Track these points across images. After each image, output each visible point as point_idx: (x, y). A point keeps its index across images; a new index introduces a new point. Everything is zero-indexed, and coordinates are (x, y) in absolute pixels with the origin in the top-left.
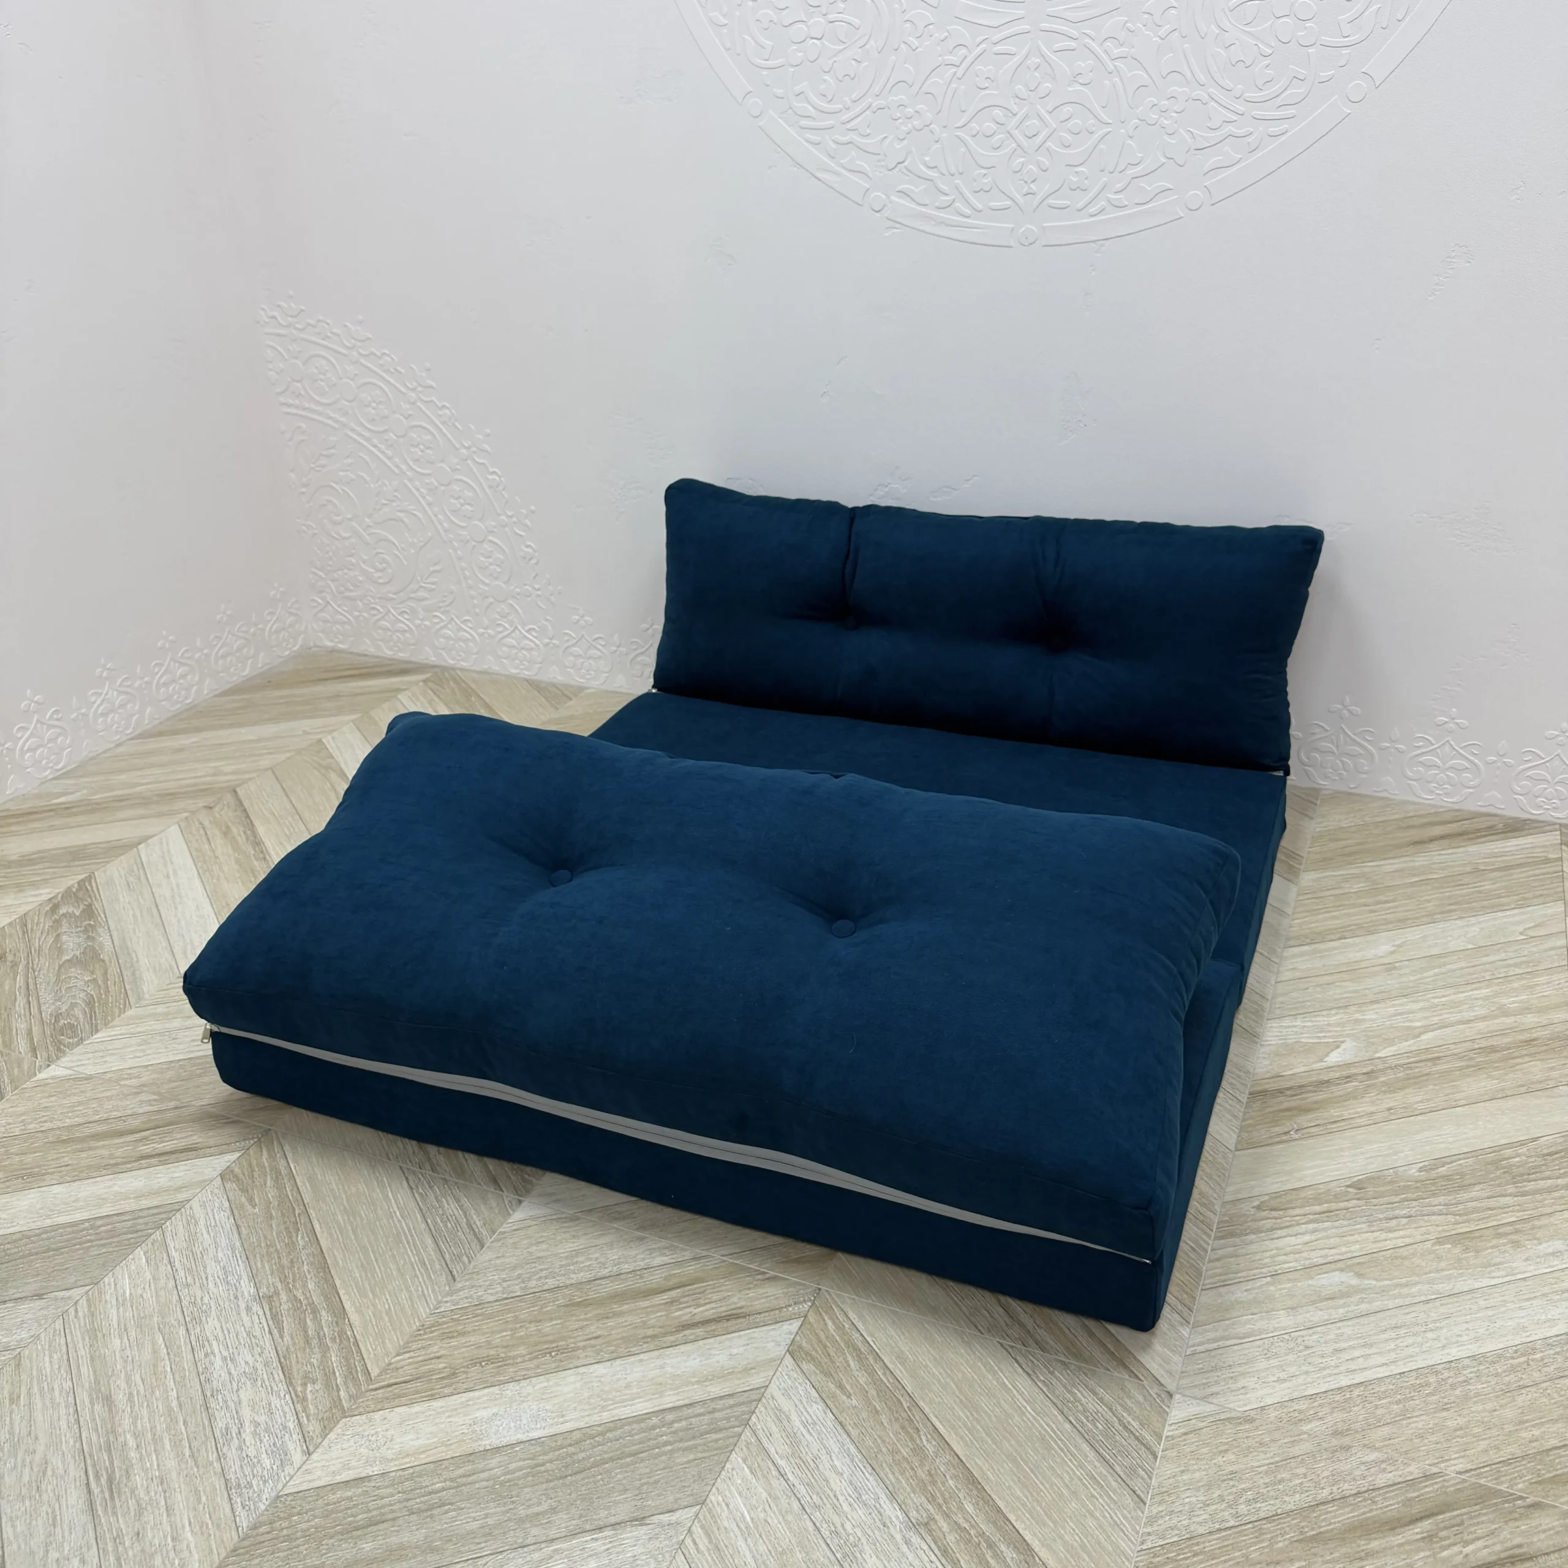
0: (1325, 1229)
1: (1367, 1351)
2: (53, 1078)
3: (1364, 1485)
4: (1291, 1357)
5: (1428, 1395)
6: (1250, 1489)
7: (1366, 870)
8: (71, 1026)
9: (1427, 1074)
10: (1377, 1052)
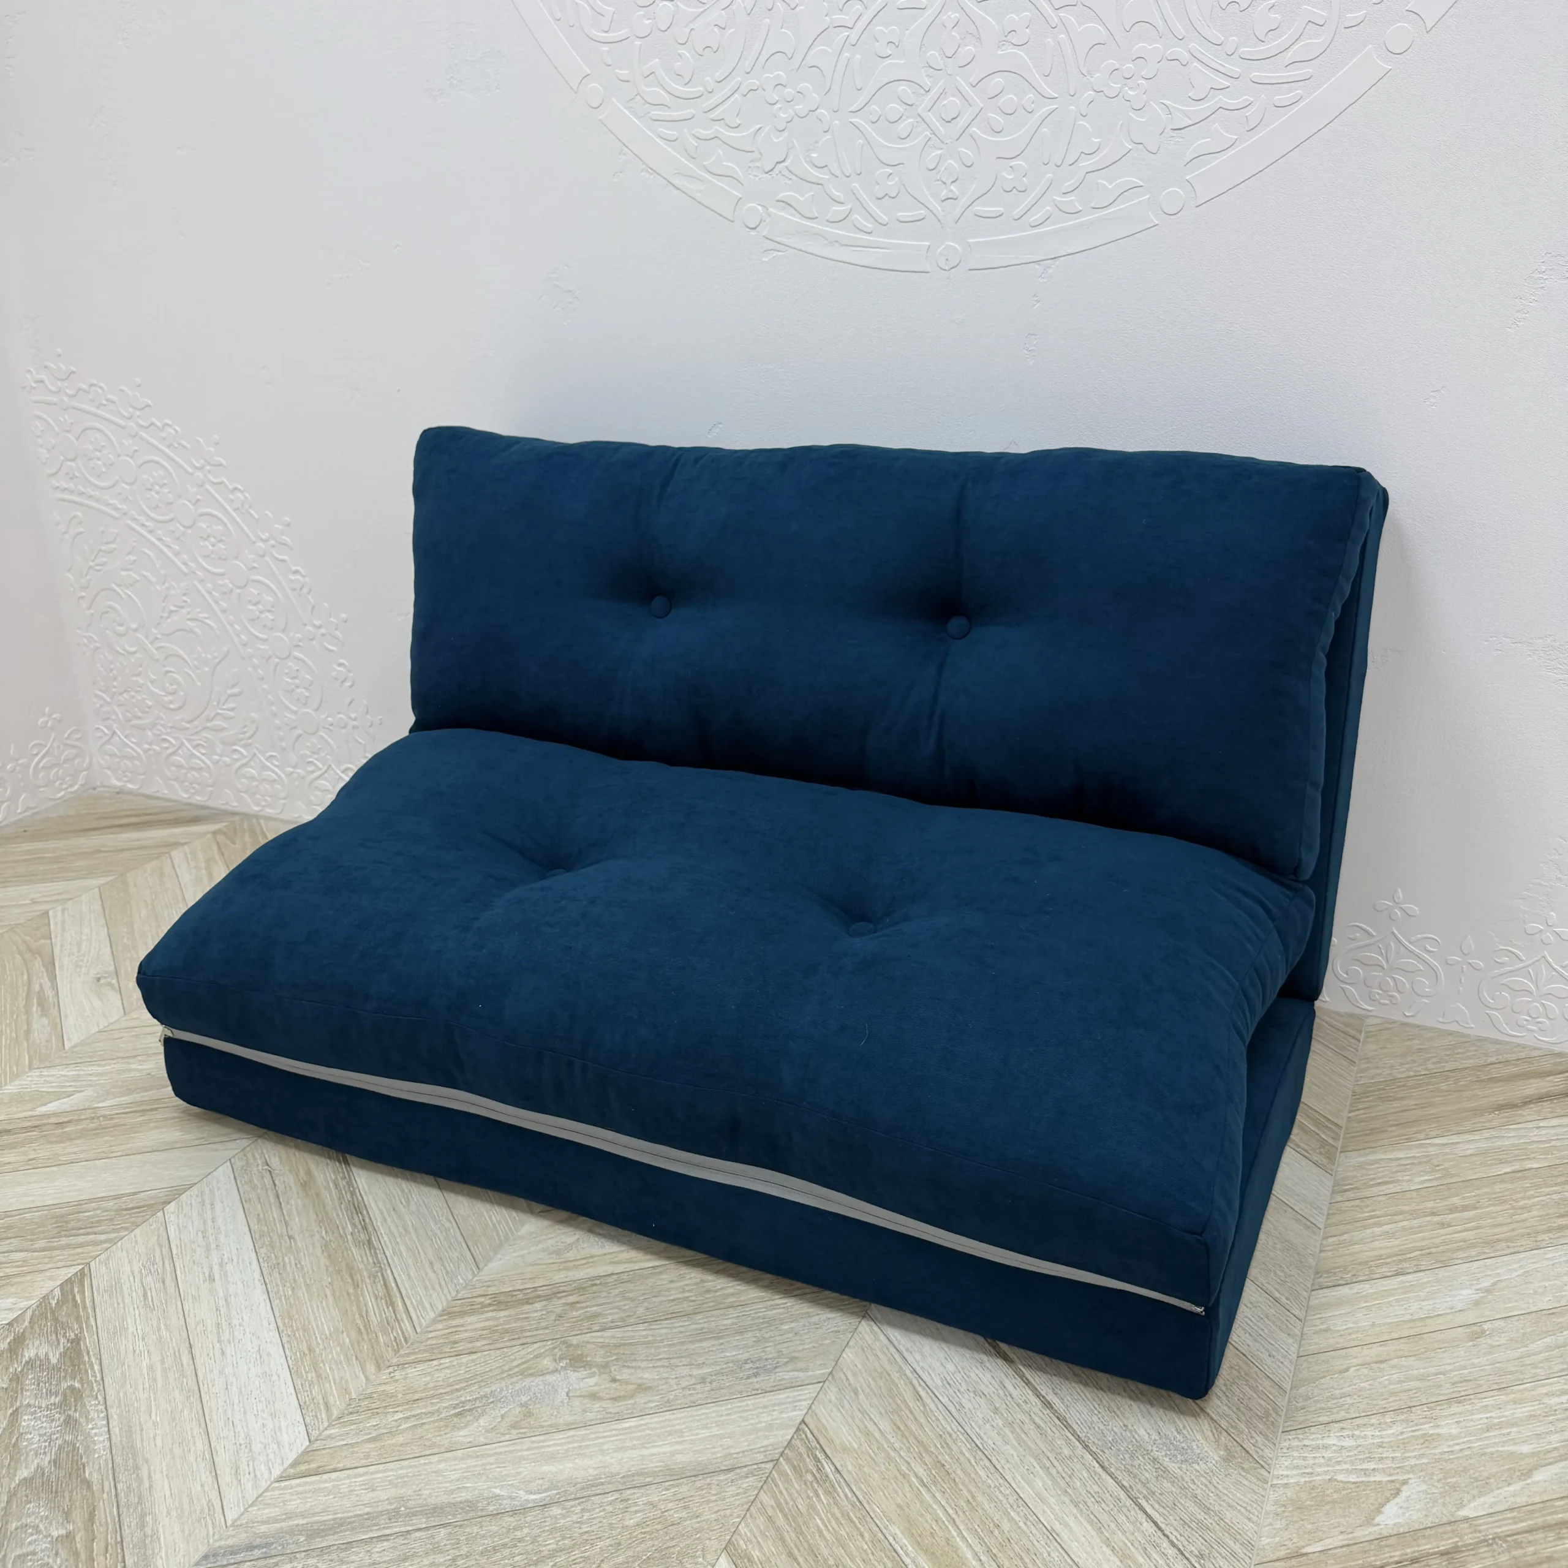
10: (1461, 1504)
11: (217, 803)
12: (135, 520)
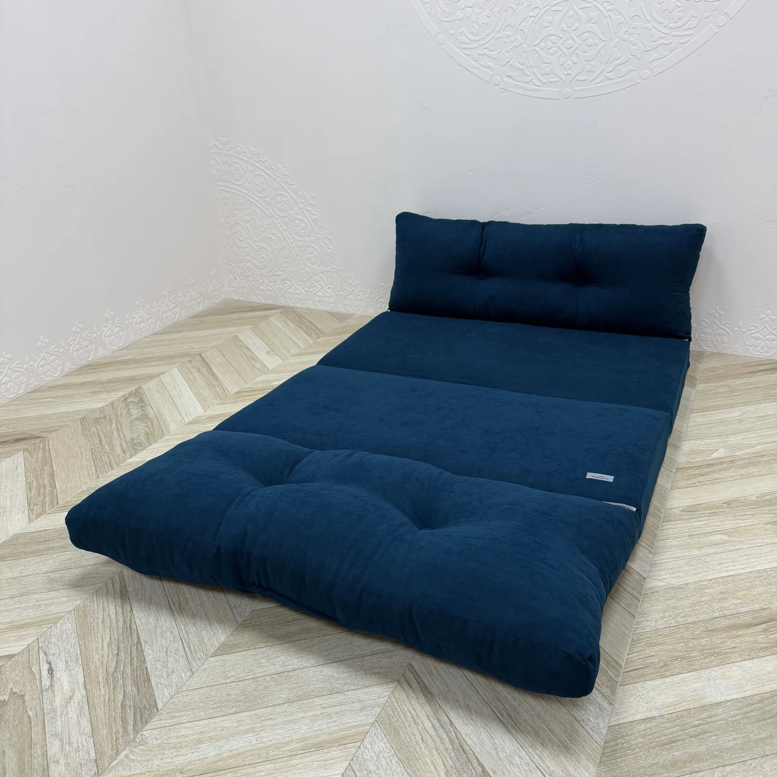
0: (713, 519)
1: (733, 564)
2: (134, 462)
3: (734, 612)
4: (699, 566)
5: (762, 580)
6: (683, 613)
7: (728, 383)
8: (140, 443)
9: (759, 462)
10: (735, 453)
11: (277, 303)
12: (251, 197)
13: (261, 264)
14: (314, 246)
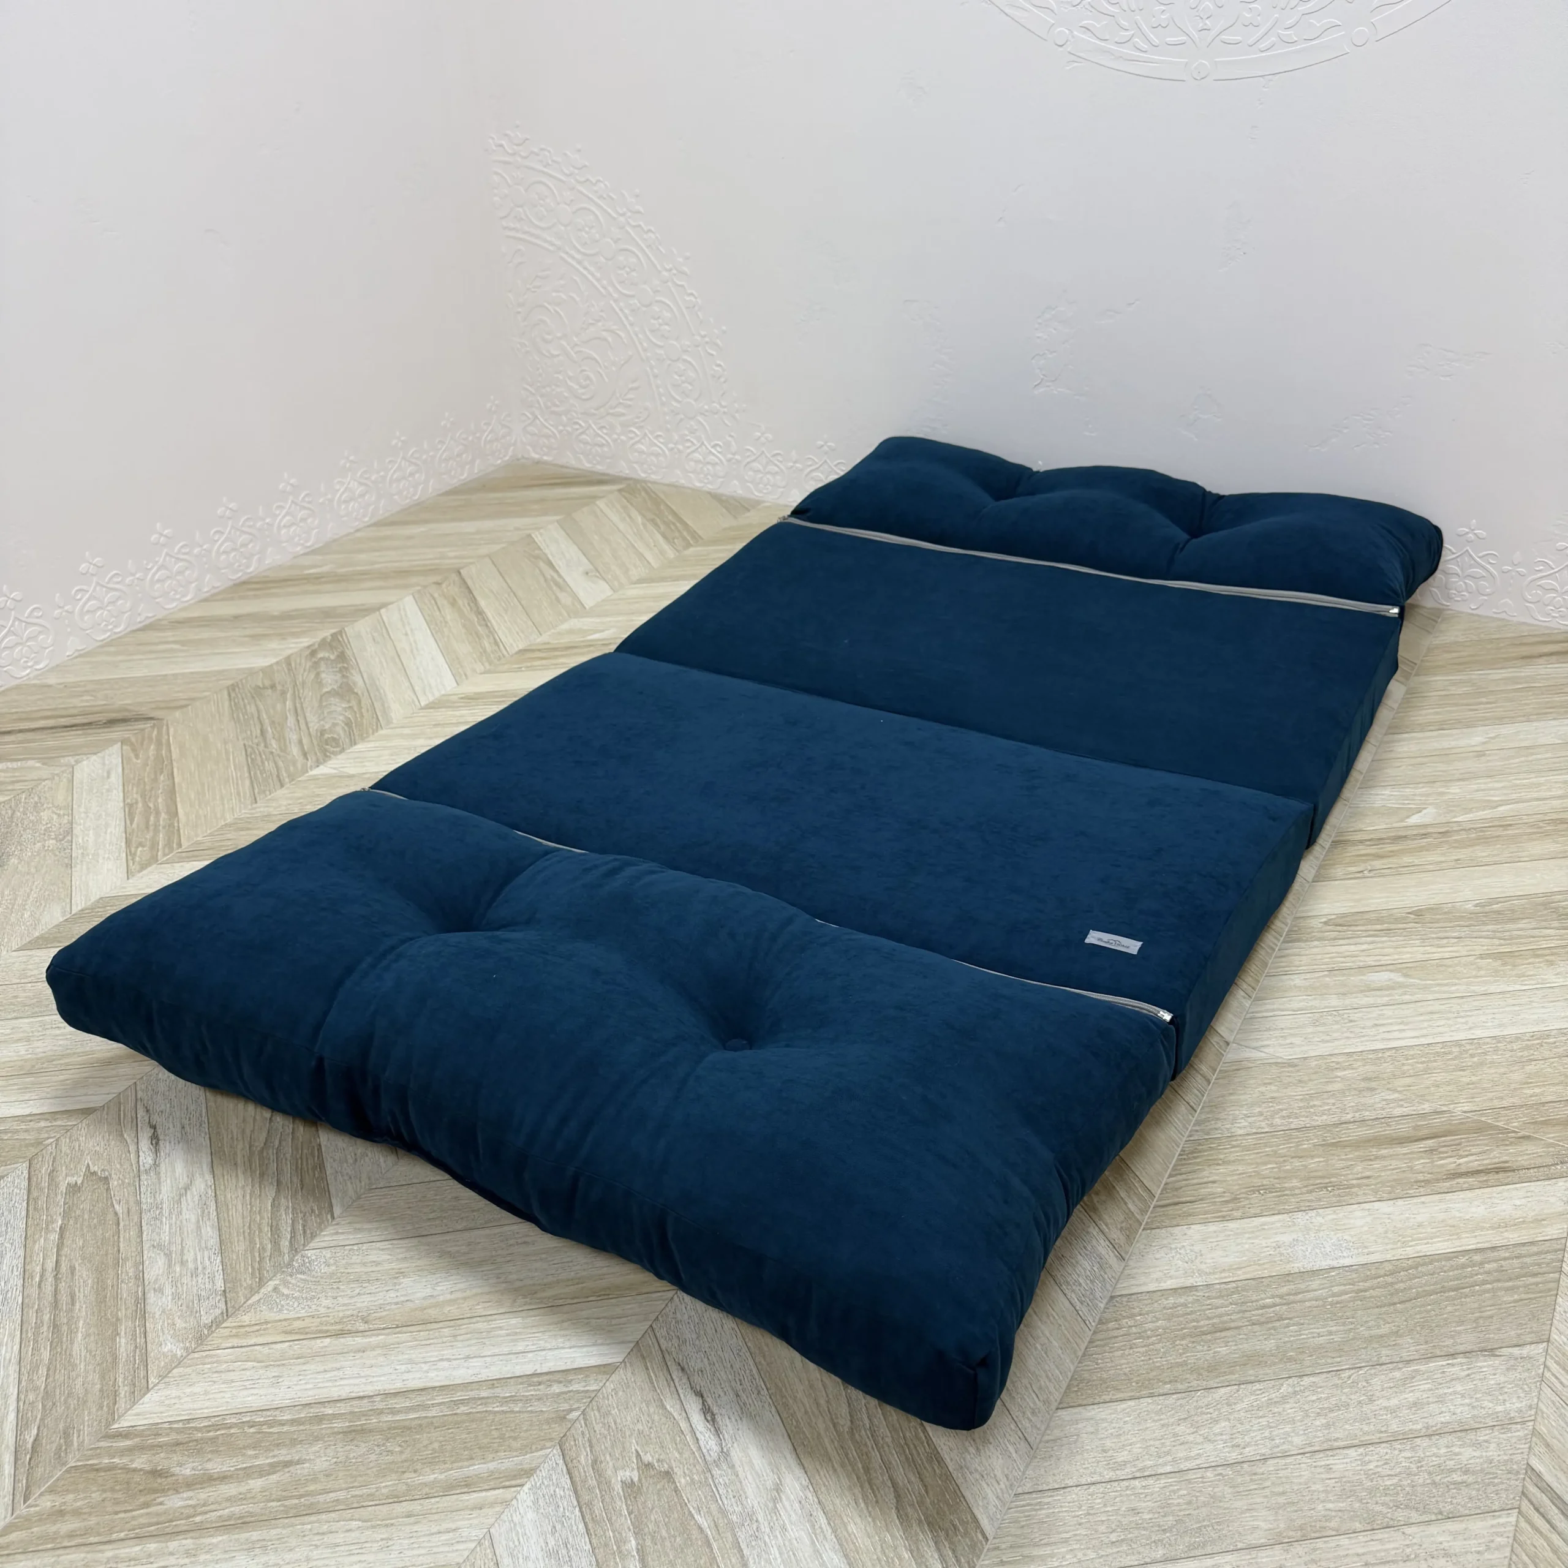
0: (1383, 942)
1: (1402, 1027)
2: (322, 775)
3: (1384, 1113)
4: (1336, 1027)
5: (1448, 1060)
6: (1286, 1110)
7: (1474, 677)
8: (334, 739)
9: (1497, 837)
10: (1455, 817)
11: (613, 471)
12: (567, 253)
13: (583, 391)
14: (689, 359)
